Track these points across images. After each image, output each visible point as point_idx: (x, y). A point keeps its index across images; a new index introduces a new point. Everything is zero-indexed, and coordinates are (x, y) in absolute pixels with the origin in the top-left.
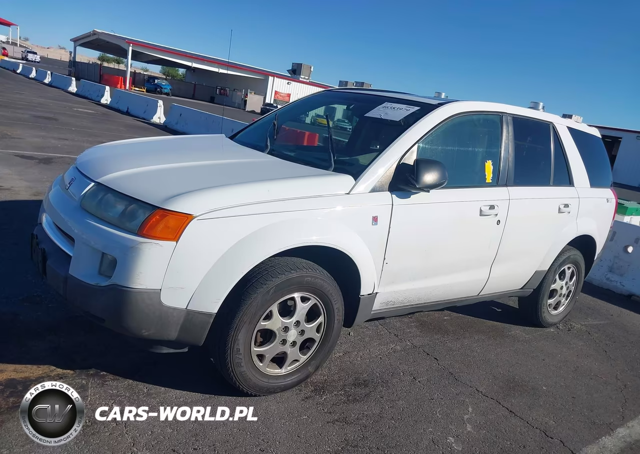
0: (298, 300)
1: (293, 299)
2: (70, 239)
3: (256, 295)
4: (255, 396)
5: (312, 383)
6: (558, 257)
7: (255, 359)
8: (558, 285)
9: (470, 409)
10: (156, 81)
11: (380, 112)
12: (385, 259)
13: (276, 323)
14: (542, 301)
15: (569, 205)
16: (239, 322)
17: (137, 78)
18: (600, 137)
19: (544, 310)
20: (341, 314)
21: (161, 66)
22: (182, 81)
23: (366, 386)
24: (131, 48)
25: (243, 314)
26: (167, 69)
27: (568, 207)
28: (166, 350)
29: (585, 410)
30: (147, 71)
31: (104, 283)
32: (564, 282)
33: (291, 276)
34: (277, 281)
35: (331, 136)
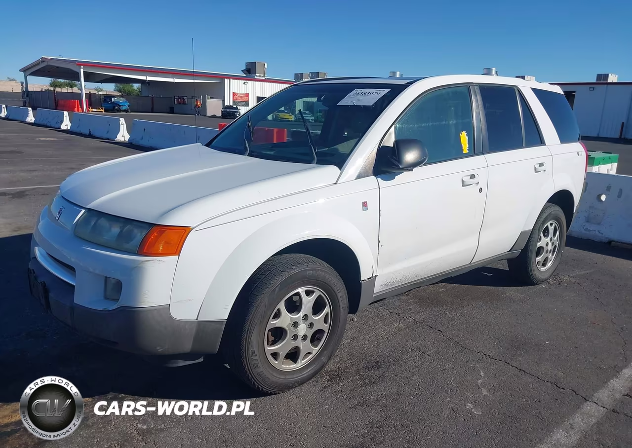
0: (303, 295)
1: (298, 294)
2: (70, 269)
3: (262, 296)
4: (275, 394)
5: (327, 373)
6: (540, 215)
7: (270, 358)
8: (544, 242)
9: (482, 374)
10: (113, 99)
11: (352, 99)
12: (379, 242)
13: (285, 320)
14: (531, 260)
15: (544, 164)
16: (250, 325)
17: (93, 99)
18: (563, 93)
19: (534, 268)
20: (345, 302)
21: (114, 84)
22: (139, 96)
23: (379, 367)
24: (82, 70)
25: (253, 316)
26: (121, 86)
27: (543, 165)
28: (182, 363)
29: (589, 357)
30: (101, 90)
31: (113, 306)
32: (549, 239)
33: (292, 272)
34: (280, 279)
35: (308, 130)
